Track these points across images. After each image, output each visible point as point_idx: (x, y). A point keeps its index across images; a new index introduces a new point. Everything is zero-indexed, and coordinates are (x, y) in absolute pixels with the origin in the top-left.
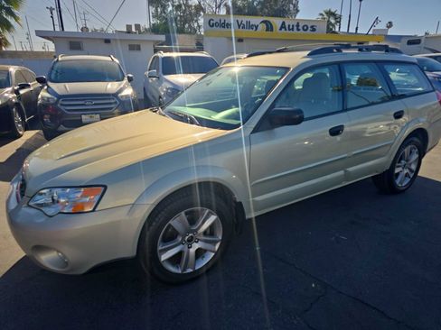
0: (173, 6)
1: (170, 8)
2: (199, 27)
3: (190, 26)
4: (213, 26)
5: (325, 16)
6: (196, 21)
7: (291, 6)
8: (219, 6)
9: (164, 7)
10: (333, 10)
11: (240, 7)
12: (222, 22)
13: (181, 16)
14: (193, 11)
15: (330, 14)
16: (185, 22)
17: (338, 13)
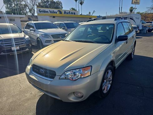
0: (14, 4)
1: (13, 5)
2: (27, 12)
3: (23, 12)
4: (41, 12)
5: (72, 10)
6: (26, 10)
7: (60, 6)
8: (34, 5)
9: (11, 5)
10: (74, 8)
11: (42, 6)
12: (44, 10)
13: (18, 8)
14: (23, 6)
15: (73, 9)
16: (21, 11)
17: (75, 9)
